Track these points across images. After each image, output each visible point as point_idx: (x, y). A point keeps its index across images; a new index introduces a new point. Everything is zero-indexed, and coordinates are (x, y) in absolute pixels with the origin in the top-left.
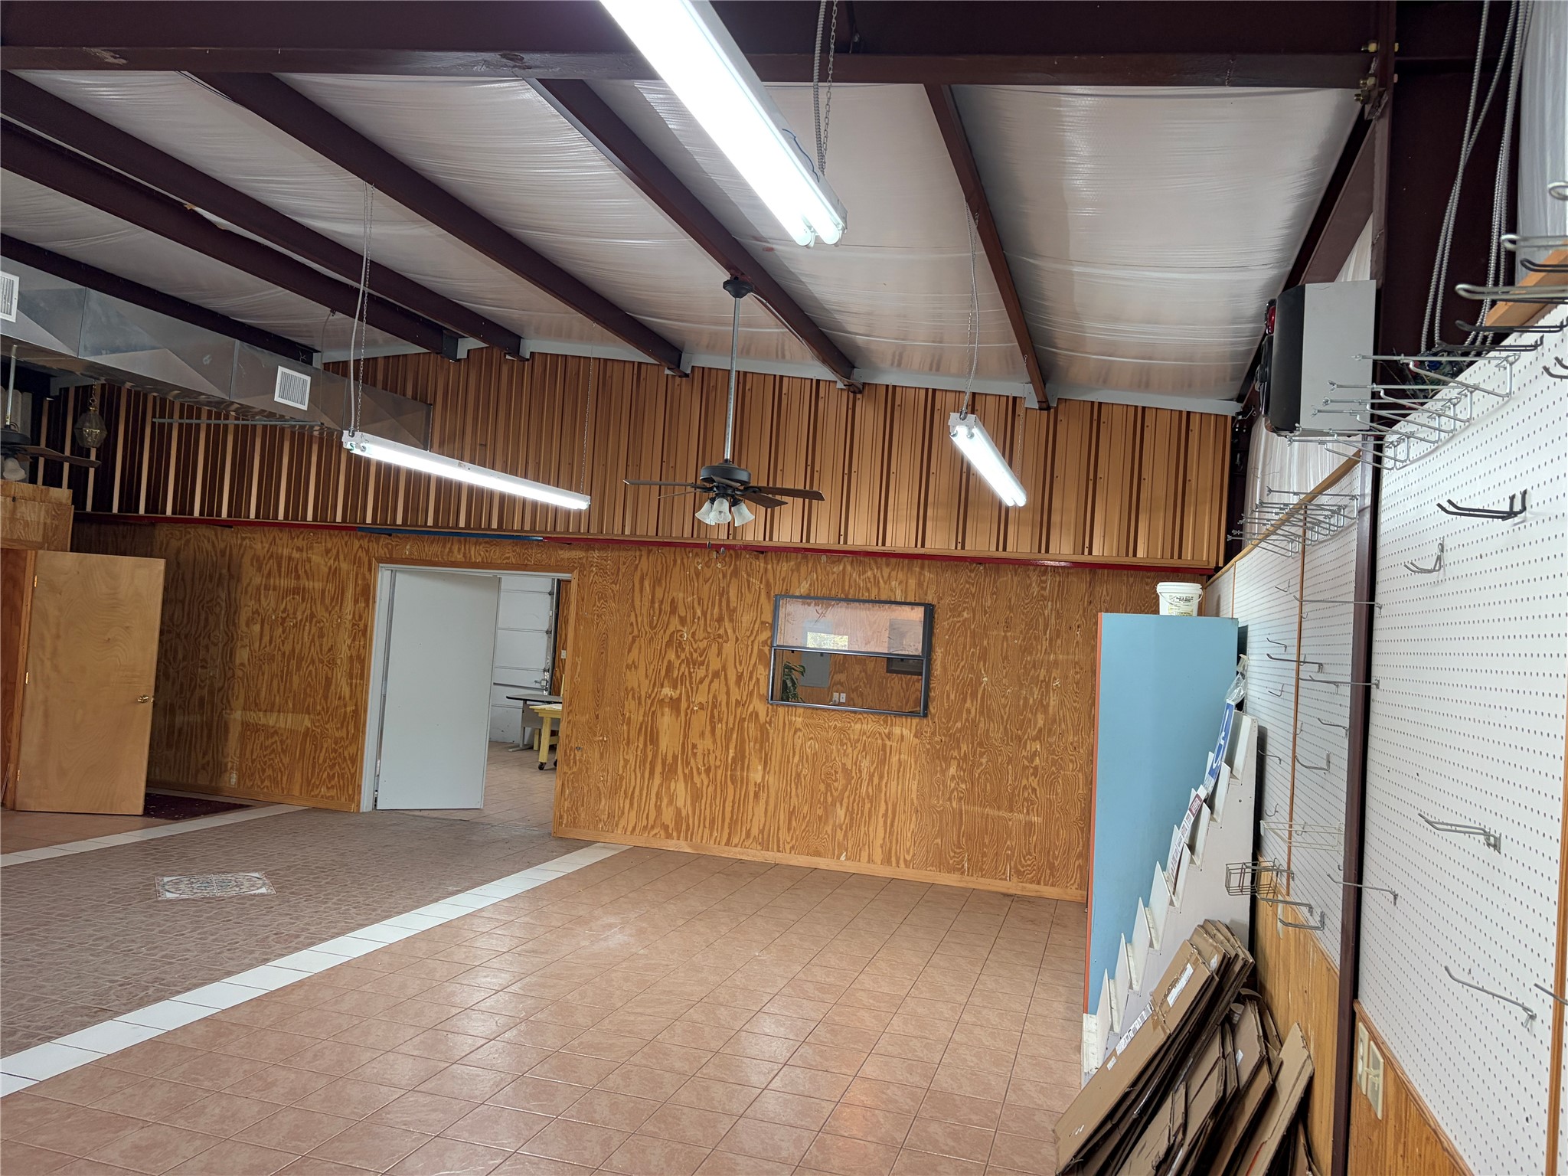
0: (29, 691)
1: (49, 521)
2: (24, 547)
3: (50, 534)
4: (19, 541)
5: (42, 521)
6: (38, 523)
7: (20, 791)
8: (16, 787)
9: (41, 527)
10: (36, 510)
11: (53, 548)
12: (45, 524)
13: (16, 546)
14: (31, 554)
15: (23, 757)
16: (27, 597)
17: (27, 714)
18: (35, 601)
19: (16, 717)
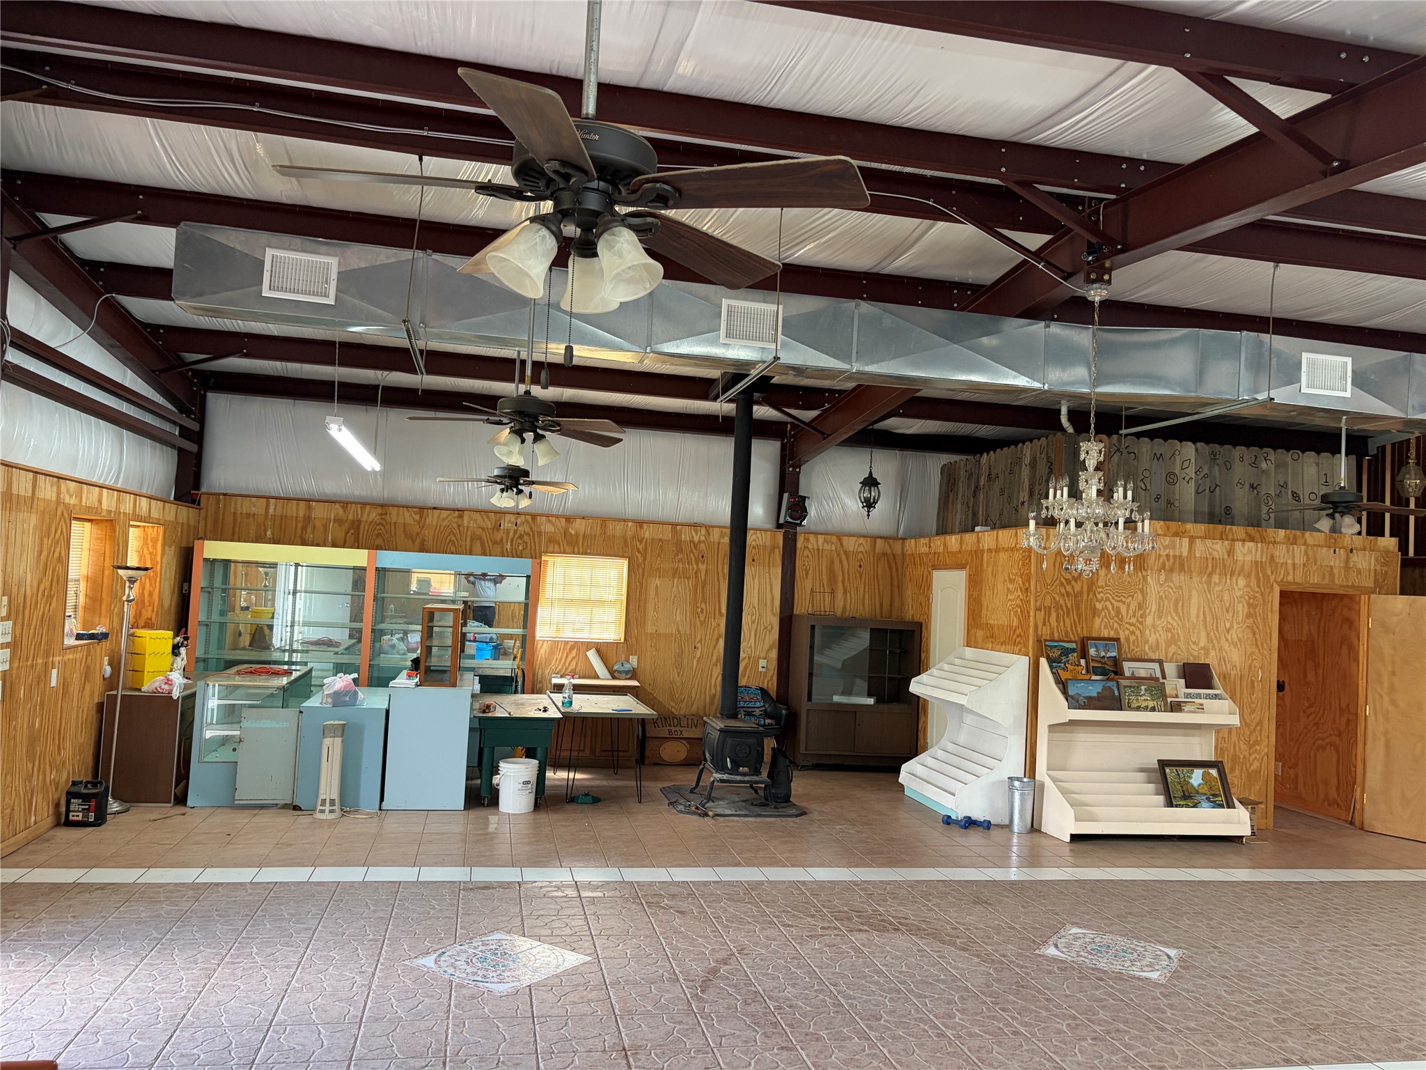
0: (1371, 721)
1: (1378, 568)
2: (1358, 593)
3: (1381, 580)
4: (1353, 586)
5: (1372, 568)
6: (1370, 571)
7: (1367, 814)
8: (1363, 809)
9: (1372, 574)
10: (1367, 558)
11: (1384, 592)
12: (1375, 570)
13: (1351, 592)
14: (1364, 598)
15: (1368, 783)
16: (1364, 637)
17: (1369, 742)
18: (1370, 640)
19: (1360, 745)
